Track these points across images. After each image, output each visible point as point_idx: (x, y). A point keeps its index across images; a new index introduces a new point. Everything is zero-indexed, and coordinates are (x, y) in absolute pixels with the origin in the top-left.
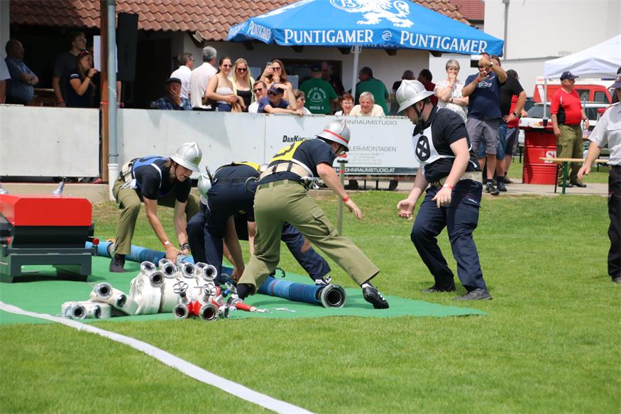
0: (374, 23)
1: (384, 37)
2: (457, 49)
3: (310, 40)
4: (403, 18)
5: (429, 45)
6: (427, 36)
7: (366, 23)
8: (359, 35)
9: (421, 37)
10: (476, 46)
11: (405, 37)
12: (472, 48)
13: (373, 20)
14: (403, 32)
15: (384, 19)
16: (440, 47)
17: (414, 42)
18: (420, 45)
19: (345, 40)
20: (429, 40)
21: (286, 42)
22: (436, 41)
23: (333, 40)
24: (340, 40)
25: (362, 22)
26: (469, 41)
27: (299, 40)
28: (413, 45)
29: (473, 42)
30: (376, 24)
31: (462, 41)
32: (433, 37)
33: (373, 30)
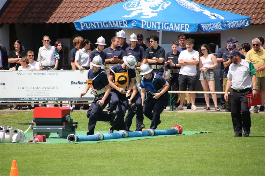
1: (133, 24)
2: (173, 29)
3: (95, 27)
5: (157, 28)
6: (156, 23)
8: (120, 23)
9: (153, 23)
10: (183, 27)
11: (144, 23)
12: (181, 28)
14: (142, 21)
16: (164, 28)
17: (149, 26)
18: (152, 28)
19: (113, 26)
20: (157, 25)
21: (82, 28)
22: (161, 25)
23: (107, 26)
24: (110, 26)
26: (179, 24)
27: (89, 27)
28: (149, 28)
29: (181, 25)
31: (175, 24)
32: (159, 23)
33: (127, 21)
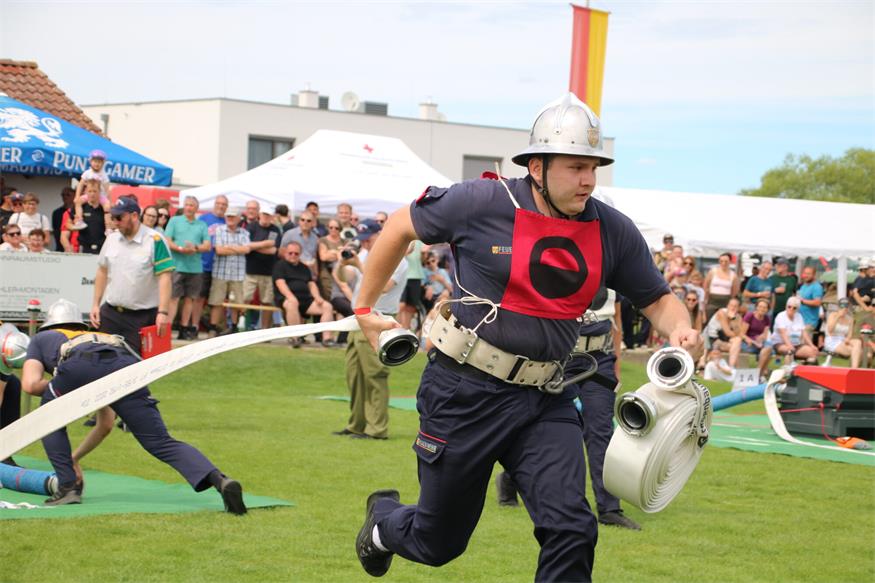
0: (21, 141)
1: (35, 158)
2: (120, 175)
4: (55, 138)
7: (12, 140)
8: (4, 154)
9: (79, 159)
10: (142, 172)
11: (60, 157)
13: (20, 137)
14: (57, 153)
15: (33, 138)
17: (70, 164)
18: (77, 168)
25: (7, 139)
26: (134, 167)
28: (68, 168)
29: (139, 168)
30: (25, 143)
31: (126, 167)
33: (22, 149)
